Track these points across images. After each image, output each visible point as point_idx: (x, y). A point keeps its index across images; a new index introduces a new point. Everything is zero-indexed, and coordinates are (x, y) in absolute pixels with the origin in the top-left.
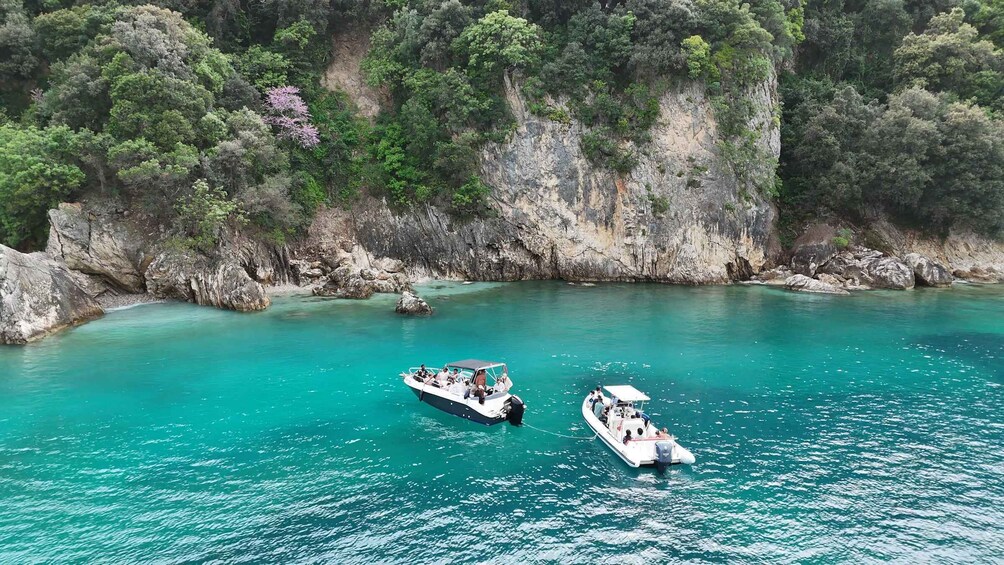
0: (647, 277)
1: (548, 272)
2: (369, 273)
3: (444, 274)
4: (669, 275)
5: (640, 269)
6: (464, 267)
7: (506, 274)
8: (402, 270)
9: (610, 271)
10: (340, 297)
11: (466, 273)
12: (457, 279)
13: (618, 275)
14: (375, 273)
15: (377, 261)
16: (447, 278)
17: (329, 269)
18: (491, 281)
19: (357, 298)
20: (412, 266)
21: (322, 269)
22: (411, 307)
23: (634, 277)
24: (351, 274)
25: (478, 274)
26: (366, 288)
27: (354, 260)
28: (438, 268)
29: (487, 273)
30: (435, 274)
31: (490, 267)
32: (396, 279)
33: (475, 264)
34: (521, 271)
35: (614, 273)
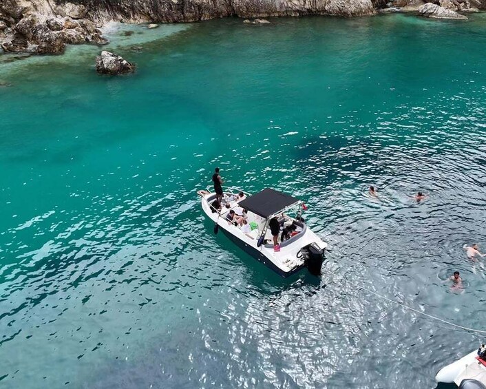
0: (309, 10)
1: (224, 9)
2: (56, 23)
3: (128, 17)
4: (327, 8)
5: (302, 3)
6: (147, 9)
7: (187, 15)
8: (86, 16)
9: (278, 6)
10: (33, 54)
11: (149, 15)
12: (141, 21)
13: (284, 10)
14: (61, 21)
15: (59, 7)
16: (132, 21)
17: (12, 19)
18: (175, 22)
19: (52, 54)
20: (95, 10)
21: (5, 21)
22: (112, 67)
23: (298, 11)
24: (37, 24)
25: (161, 15)
26: (58, 42)
27: (35, 6)
28: (121, 11)
29: (169, 14)
30: (120, 17)
31: (171, 8)
32: (84, 26)
33: (156, 5)
34: (199, 10)
35: (281, 8)
